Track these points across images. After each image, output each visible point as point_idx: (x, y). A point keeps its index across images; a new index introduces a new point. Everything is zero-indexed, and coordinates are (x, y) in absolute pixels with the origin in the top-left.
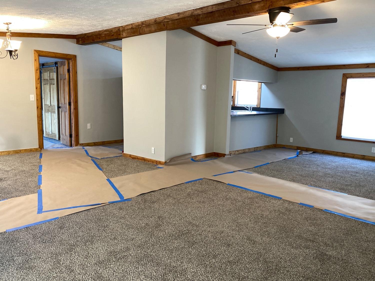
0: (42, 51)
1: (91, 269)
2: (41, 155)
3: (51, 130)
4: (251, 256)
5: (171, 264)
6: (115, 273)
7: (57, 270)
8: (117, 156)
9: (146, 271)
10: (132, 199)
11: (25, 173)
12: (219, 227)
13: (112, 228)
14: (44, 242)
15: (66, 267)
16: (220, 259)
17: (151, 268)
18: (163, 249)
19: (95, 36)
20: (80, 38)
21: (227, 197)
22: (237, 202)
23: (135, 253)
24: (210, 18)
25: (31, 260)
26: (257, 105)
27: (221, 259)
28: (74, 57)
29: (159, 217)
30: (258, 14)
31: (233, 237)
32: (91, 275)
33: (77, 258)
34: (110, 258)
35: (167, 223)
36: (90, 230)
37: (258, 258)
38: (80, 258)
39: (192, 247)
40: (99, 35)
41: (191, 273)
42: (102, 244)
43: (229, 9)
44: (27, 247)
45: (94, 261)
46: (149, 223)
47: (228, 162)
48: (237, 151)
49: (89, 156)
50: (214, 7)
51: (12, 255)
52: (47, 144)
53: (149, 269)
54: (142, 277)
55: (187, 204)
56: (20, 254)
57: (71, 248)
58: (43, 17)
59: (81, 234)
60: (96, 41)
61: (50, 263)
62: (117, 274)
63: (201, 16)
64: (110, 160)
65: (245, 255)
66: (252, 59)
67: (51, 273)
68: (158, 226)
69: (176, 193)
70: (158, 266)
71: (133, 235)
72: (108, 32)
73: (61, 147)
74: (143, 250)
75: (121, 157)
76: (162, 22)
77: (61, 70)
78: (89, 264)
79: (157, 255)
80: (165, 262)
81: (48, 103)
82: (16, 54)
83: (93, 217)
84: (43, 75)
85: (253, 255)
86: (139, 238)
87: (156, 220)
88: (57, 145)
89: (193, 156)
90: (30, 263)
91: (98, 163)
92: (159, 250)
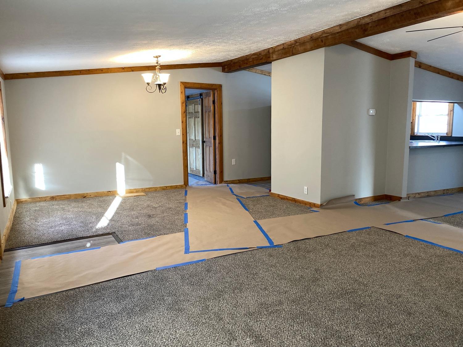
0: (188, 83)
1: (240, 320)
2: (186, 192)
3: (195, 166)
4: (442, 332)
5: (333, 327)
6: (267, 328)
7: (206, 316)
8: (263, 196)
9: (302, 330)
10: (283, 246)
11: (171, 211)
12: (395, 289)
13: (262, 276)
14: (192, 284)
15: (215, 313)
16: (397, 329)
17: (309, 329)
18: (322, 308)
19: (241, 62)
20: (226, 65)
21: (406, 252)
22: (419, 260)
23: (289, 308)
24: (382, 26)
25: (180, 302)
26: (447, 133)
27: (399, 330)
28: (219, 87)
29: (316, 270)
30: (452, 13)
31: (415, 304)
32: (242, 326)
33: (226, 306)
34: (261, 310)
35: (326, 278)
36: (238, 276)
37: (453, 336)
38: (228, 306)
39: (359, 310)
40: (247, 60)
41: (359, 341)
42: (251, 293)
43: (409, 11)
44: (176, 288)
45: (243, 311)
46: (304, 275)
47: (405, 207)
48: (418, 194)
49: (234, 194)
50: (388, 11)
51: (162, 294)
52: (192, 181)
53: (306, 329)
54: (299, 337)
55: (350, 257)
56: (169, 294)
57: (219, 295)
58: (191, 46)
59: (229, 280)
60: (242, 67)
61: (199, 308)
62: (269, 330)
63: (370, 25)
64: (256, 200)
65: (433, 330)
66: (440, 73)
67: (200, 318)
68: (315, 280)
69: (335, 242)
70: (317, 327)
71: (286, 287)
72: (256, 56)
73: (205, 185)
74: (298, 306)
75: (268, 197)
76: (319, 38)
77: (206, 102)
78: (239, 314)
79: (315, 314)
80: (325, 323)
81: (193, 138)
82: (165, 87)
83: (241, 262)
84: (188, 108)
85: (445, 331)
86: (293, 291)
87: (312, 273)
88: (201, 182)
89: (357, 199)
90: (179, 304)
91: (244, 203)
92: (317, 309)
